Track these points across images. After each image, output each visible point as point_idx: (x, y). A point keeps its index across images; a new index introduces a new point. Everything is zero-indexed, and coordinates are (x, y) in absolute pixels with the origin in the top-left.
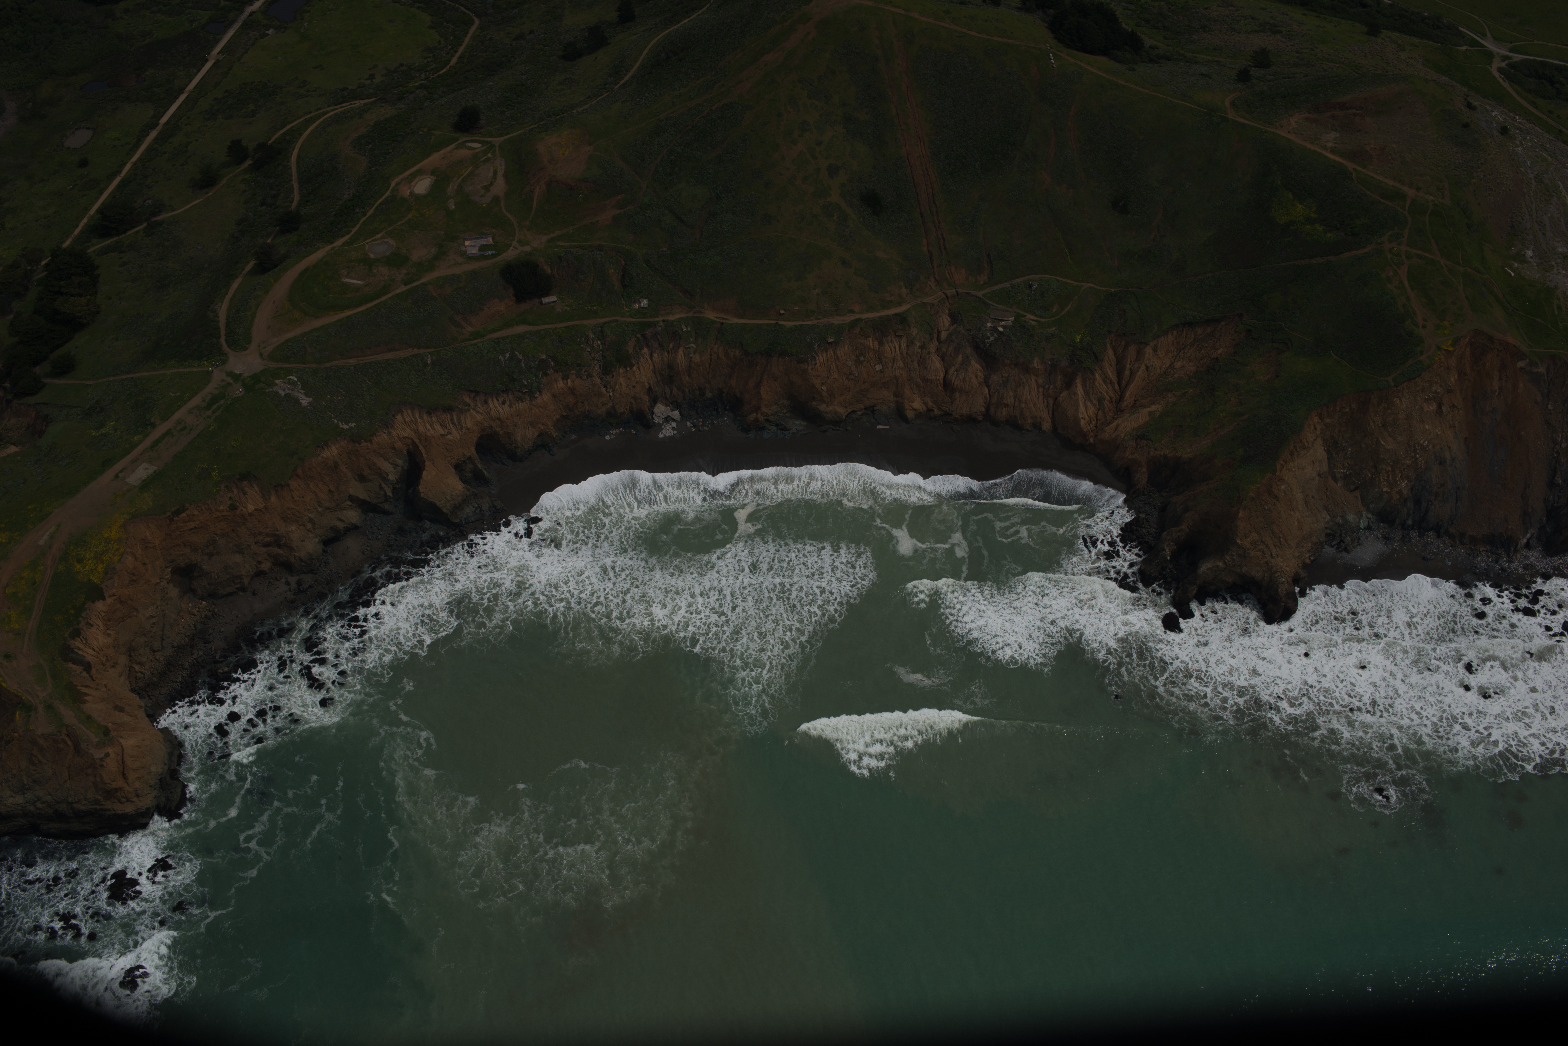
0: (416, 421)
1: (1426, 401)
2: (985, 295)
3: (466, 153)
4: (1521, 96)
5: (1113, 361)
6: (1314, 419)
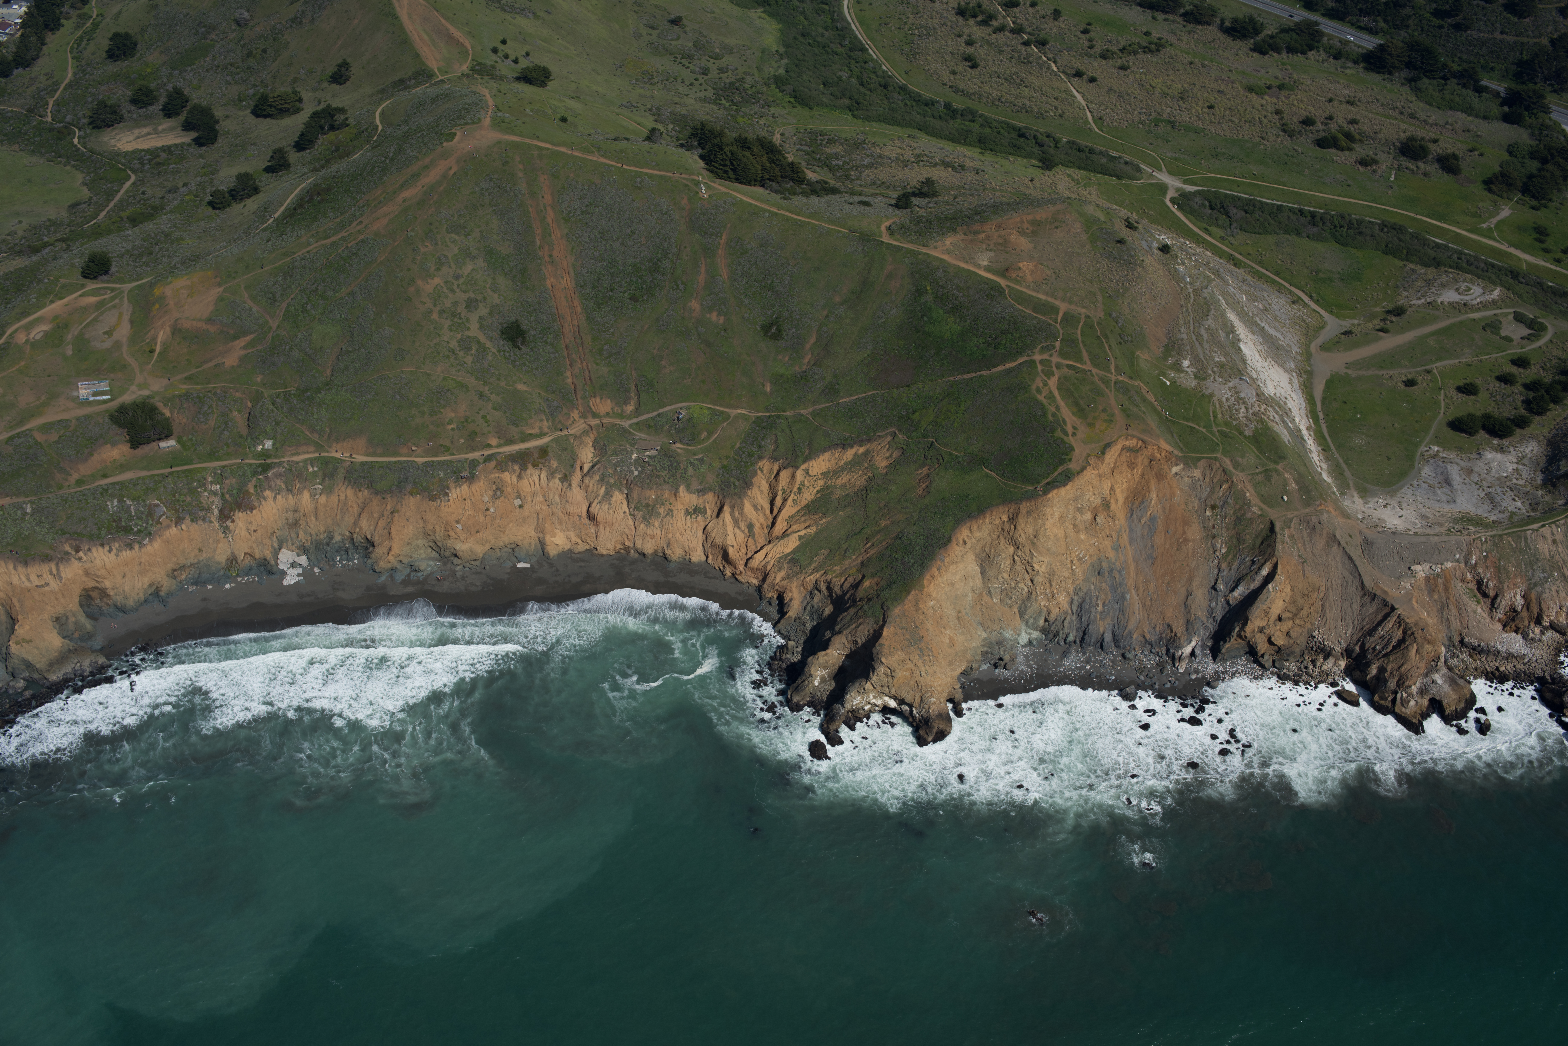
0: (11, 573)
1: (1079, 510)
2: (631, 426)
3: (92, 300)
4: (1194, 224)
5: (765, 487)
6: (964, 533)
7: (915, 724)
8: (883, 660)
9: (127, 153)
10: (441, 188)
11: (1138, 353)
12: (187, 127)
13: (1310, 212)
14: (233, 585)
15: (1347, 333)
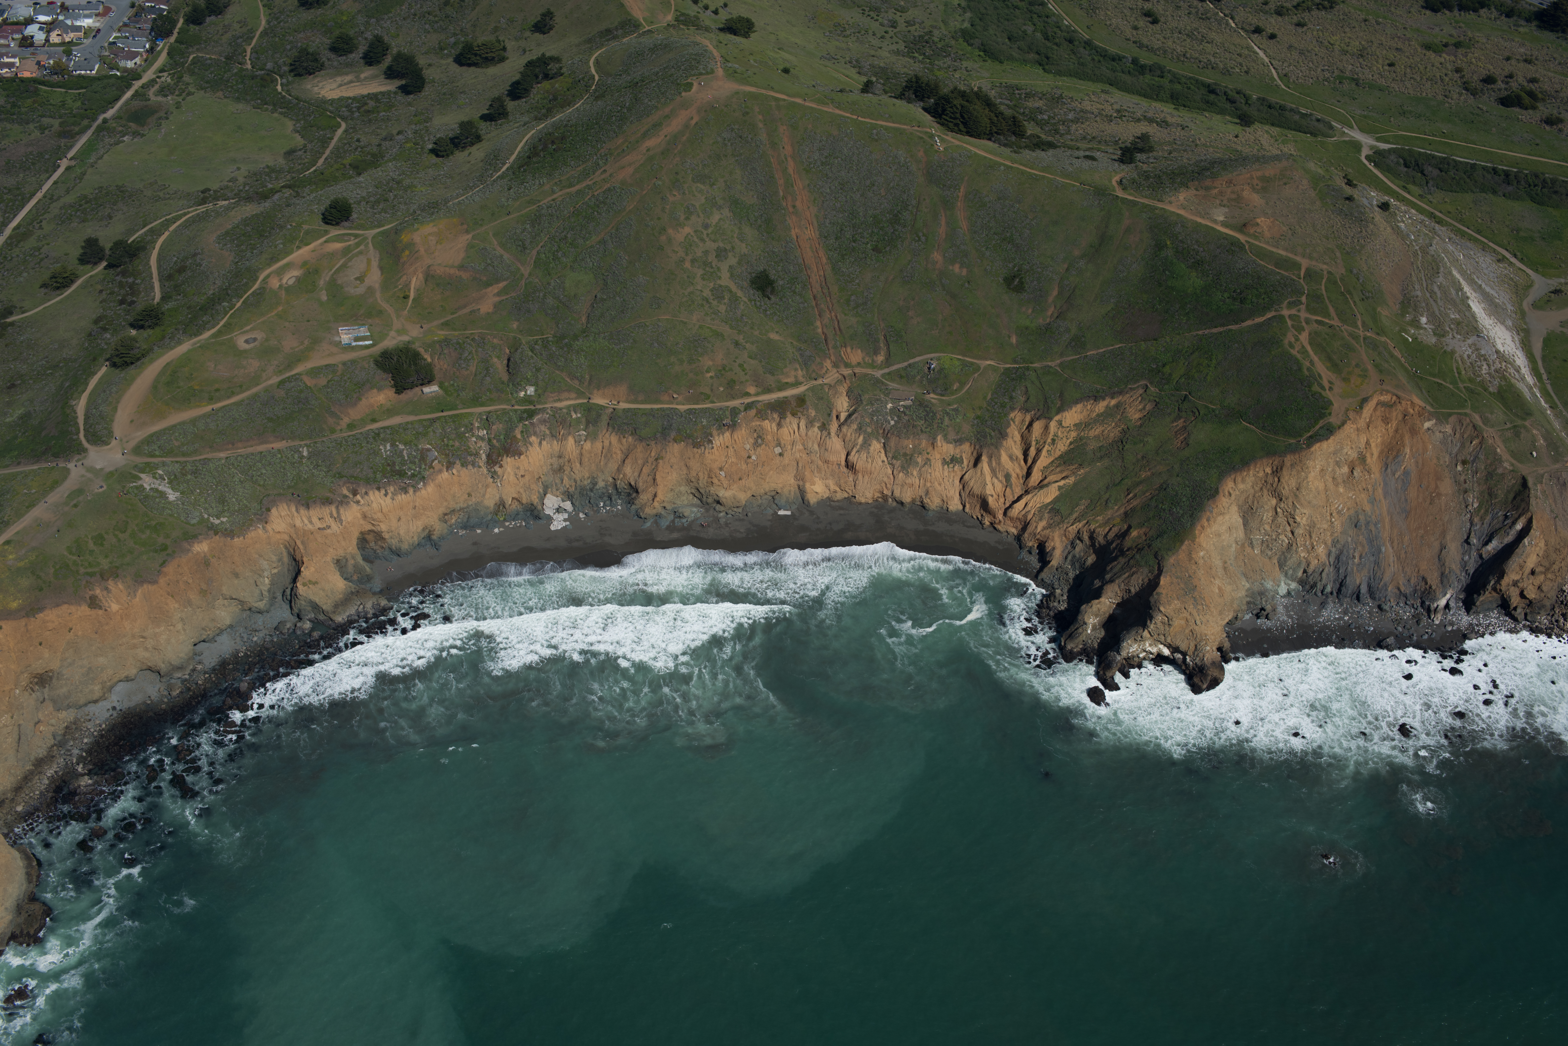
0: (293, 516)
1: (1338, 464)
2: (883, 375)
3: (338, 246)
4: (1392, 182)
5: (1018, 437)
6: (1228, 485)
7: (1188, 672)
8: (1162, 609)
9: (333, 100)
10: (685, 138)
11: (1379, 309)
12: (390, 74)
13: (1504, 171)
14: (501, 529)
15: (1556, 292)
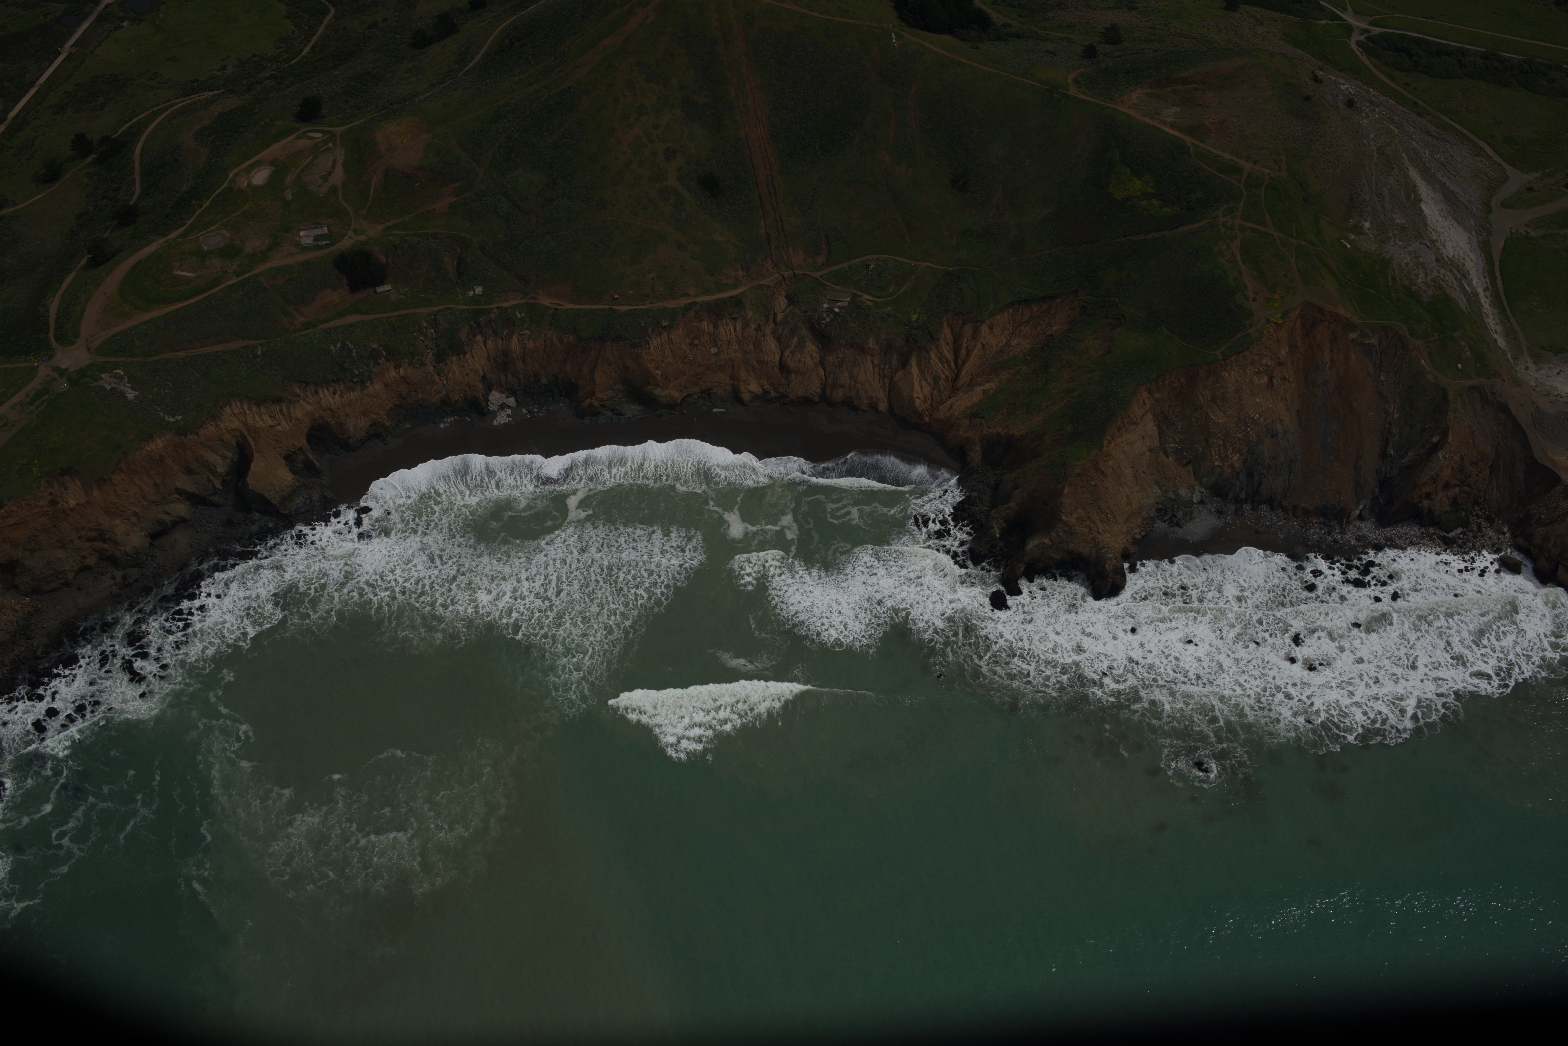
0: (245, 413)
1: (1257, 374)
2: (822, 276)
3: (307, 143)
4: (1378, 70)
5: (949, 338)
6: (1143, 394)
7: (1090, 579)
8: (1063, 517)
10: (640, 37)
15: (1529, 189)
